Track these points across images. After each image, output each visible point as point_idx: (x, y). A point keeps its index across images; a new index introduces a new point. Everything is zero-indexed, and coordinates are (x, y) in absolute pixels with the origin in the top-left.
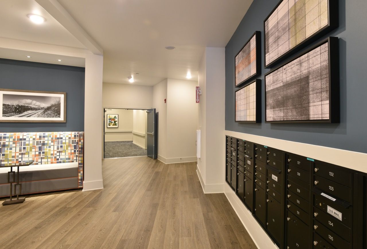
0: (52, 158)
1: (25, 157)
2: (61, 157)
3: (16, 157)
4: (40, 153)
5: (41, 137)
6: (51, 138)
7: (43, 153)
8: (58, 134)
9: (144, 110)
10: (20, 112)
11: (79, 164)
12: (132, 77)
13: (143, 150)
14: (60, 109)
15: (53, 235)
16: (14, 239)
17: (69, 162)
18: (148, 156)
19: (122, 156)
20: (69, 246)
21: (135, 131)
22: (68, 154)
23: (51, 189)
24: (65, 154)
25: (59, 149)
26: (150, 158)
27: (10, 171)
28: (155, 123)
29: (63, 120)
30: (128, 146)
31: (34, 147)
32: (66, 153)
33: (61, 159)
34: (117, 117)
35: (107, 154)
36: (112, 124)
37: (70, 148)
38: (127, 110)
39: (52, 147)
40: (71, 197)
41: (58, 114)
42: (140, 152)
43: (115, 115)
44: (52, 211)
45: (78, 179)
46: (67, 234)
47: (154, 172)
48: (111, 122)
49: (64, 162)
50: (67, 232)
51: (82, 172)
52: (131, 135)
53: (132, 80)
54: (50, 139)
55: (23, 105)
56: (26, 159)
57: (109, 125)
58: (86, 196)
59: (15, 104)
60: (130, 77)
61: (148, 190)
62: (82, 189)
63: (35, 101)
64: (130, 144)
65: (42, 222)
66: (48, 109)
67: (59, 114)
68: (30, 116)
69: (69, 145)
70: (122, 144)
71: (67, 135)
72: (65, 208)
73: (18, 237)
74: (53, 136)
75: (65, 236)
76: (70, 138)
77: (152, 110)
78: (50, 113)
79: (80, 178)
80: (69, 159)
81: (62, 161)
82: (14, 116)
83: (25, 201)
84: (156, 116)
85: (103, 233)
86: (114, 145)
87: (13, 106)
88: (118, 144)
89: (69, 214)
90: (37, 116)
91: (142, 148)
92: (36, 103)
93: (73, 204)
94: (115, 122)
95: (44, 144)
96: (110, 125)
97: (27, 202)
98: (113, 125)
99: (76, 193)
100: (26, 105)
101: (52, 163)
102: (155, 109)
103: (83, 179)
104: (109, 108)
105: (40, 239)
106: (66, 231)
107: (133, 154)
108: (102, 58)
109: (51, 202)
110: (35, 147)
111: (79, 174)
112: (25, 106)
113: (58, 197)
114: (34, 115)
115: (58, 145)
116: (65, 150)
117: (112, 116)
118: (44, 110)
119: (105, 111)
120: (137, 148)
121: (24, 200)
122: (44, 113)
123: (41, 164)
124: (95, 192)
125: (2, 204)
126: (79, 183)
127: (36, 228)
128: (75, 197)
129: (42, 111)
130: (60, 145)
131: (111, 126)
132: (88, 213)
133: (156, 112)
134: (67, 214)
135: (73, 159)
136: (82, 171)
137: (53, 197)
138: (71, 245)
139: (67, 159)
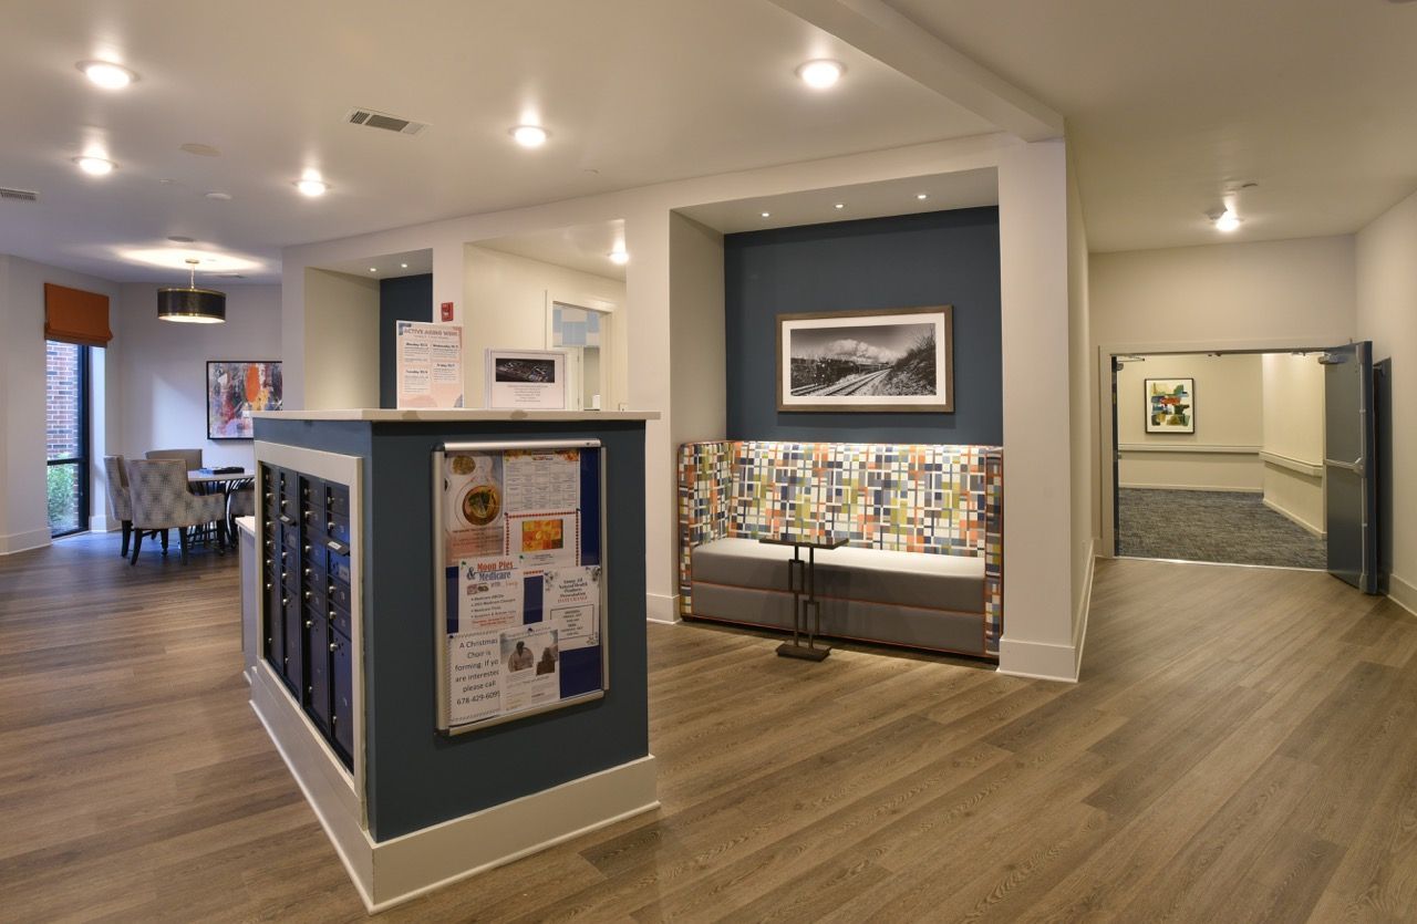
0: (909, 532)
1: (840, 519)
2: (939, 533)
3: (820, 516)
4: (877, 512)
5: (881, 461)
6: (907, 464)
7: (887, 512)
8: (928, 452)
9: (1305, 351)
10: (830, 381)
11: (988, 567)
12: (1226, 210)
13: (1311, 542)
14: (934, 365)
15: (853, 808)
16: (763, 773)
17: (962, 553)
18: (1332, 572)
19: (1196, 554)
20: (884, 877)
21: (1272, 449)
22: (957, 526)
23: (900, 639)
24: (950, 525)
25: (930, 506)
26: (1346, 586)
27: (793, 558)
28: (1368, 415)
29: (944, 403)
30: (1233, 516)
31: (860, 491)
32: (953, 521)
33: (938, 540)
34: (1188, 387)
35: (1135, 539)
36: (1168, 417)
37: (966, 503)
38: (1214, 356)
39: (911, 495)
40: (954, 682)
41: (929, 383)
42: (1289, 546)
43: (1179, 383)
44: (882, 715)
45: (984, 624)
46: (895, 825)
47: (1355, 663)
48: (1161, 408)
49: (945, 552)
50: (896, 817)
51: (996, 599)
52: (1255, 468)
53: (1229, 222)
54: (905, 466)
55: (836, 358)
56: (843, 526)
57: (1155, 423)
58: (1003, 696)
59: (816, 358)
60: (1217, 210)
61: (1292, 751)
62: (994, 662)
63: (865, 342)
64: (1250, 506)
65: (845, 745)
66: (901, 365)
67: (933, 383)
68: (853, 391)
69: (962, 494)
70: (1209, 501)
71: (957, 457)
72: (922, 718)
73: (771, 770)
74: (914, 457)
75: (884, 830)
76: (964, 468)
77: (1350, 349)
78: (905, 380)
79: (990, 619)
80: (962, 542)
81: (939, 546)
82: (817, 393)
83: (830, 657)
84: (1378, 381)
85: (1014, 885)
86: (1174, 506)
87: (813, 361)
88: (1192, 502)
89: (925, 746)
90: (872, 390)
91: (1305, 532)
92: (866, 350)
93: (949, 715)
94: (1179, 409)
95: (888, 484)
96: (1158, 424)
97: (833, 661)
98: (1173, 422)
99: (972, 674)
100: (844, 358)
101: (910, 549)
102: (1368, 346)
103: (998, 628)
104: (1134, 354)
105: (818, 803)
106: (894, 812)
107: (1251, 551)
108: (1059, 151)
109: (889, 683)
110: (864, 490)
111: (989, 607)
112: (840, 361)
113: (916, 671)
114: (864, 389)
115: (928, 490)
116: (950, 511)
117: (1169, 388)
118: (887, 371)
119: (1115, 366)
120: (1280, 528)
121: (827, 654)
122: (890, 379)
123: (881, 548)
124: (1040, 689)
125: (777, 650)
126: (989, 637)
127: (822, 758)
128: (964, 689)
129: (883, 376)
130: (934, 491)
131: (1164, 427)
132: (988, 770)
133: (1375, 361)
134: (920, 746)
135: (976, 546)
136: (997, 594)
137: (902, 667)
138: (891, 873)
139: (955, 542)
